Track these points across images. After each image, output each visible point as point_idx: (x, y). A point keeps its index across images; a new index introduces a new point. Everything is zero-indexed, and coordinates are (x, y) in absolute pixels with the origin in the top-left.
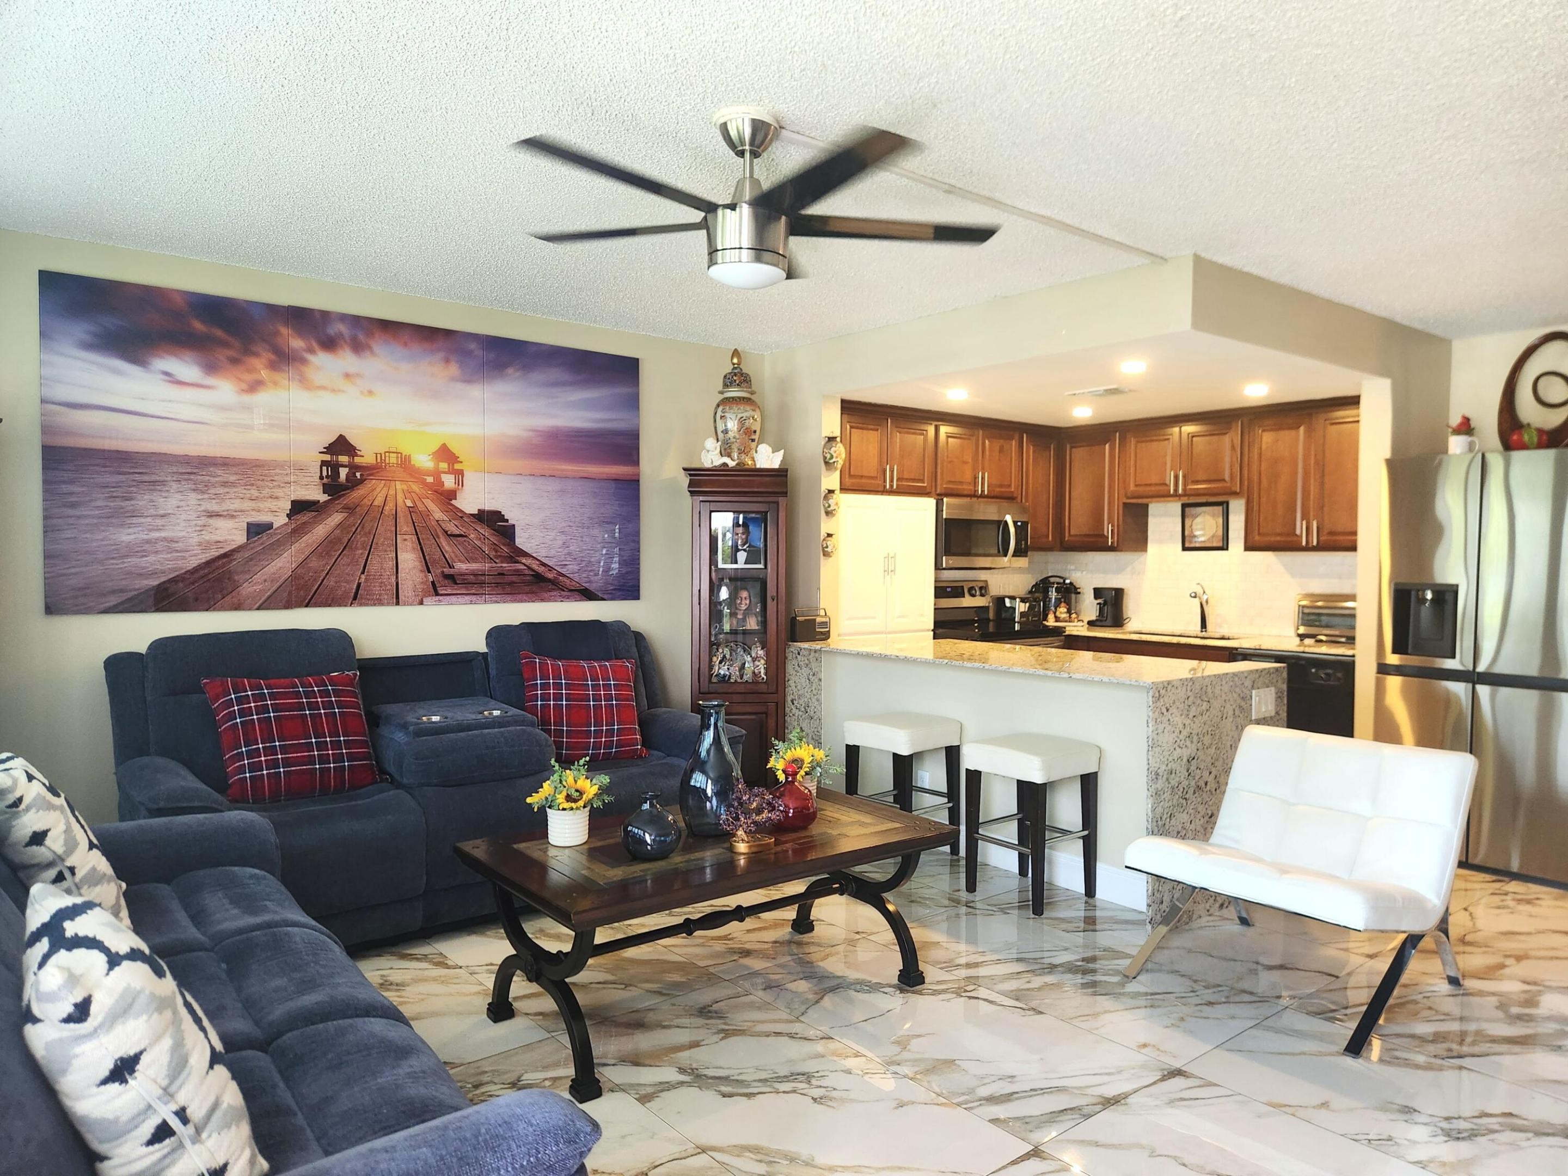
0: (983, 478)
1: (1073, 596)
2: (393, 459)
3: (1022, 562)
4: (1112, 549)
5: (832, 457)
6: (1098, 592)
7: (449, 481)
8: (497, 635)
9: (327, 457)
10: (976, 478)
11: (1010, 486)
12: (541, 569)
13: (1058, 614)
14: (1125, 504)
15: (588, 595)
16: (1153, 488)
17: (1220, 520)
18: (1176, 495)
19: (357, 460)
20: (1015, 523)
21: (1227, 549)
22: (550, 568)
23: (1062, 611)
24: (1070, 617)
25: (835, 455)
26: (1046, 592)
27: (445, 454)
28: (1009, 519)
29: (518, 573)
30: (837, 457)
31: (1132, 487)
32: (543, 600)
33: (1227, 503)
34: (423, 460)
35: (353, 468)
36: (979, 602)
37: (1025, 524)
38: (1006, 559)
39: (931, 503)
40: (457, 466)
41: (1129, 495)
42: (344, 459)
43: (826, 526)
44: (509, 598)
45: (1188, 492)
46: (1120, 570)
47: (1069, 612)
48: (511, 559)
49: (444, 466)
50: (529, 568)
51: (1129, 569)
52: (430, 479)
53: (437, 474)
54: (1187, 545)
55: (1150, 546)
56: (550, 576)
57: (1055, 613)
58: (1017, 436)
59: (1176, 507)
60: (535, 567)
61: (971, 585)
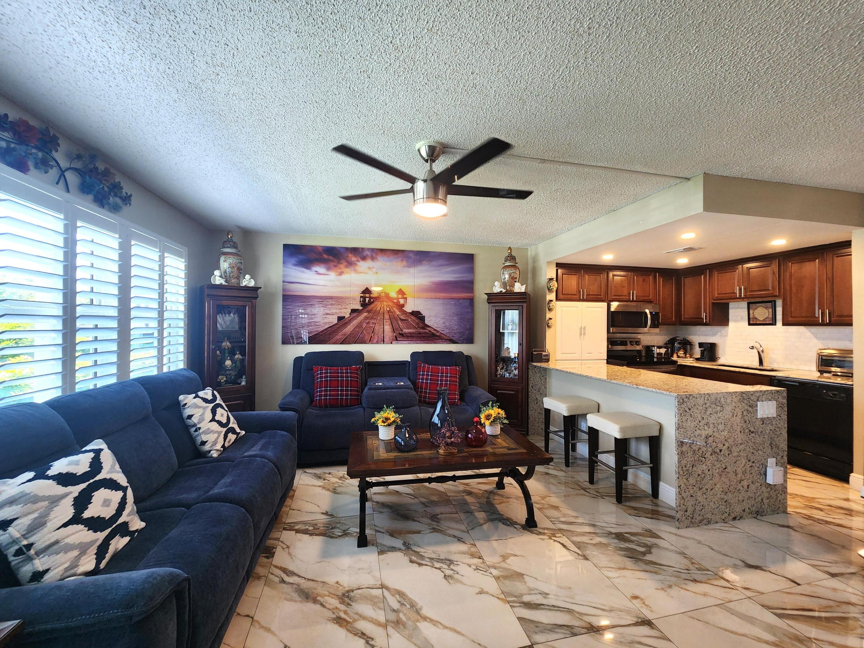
0: (633, 293)
1: (688, 347)
2: (383, 295)
3: (657, 330)
4: (706, 324)
5: (551, 286)
6: (701, 345)
7: (402, 301)
8: (414, 355)
9: (362, 295)
10: (629, 293)
11: (649, 296)
12: (435, 332)
13: (679, 354)
14: (713, 303)
15: (452, 341)
16: (728, 295)
17: (770, 310)
18: (740, 298)
19: (372, 295)
20: (651, 313)
21: (775, 325)
22: (438, 332)
23: (681, 353)
24: (686, 356)
26: (673, 344)
27: (401, 292)
28: (647, 311)
29: (426, 333)
30: (553, 287)
31: (716, 295)
32: (435, 343)
33: (775, 302)
34: (393, 294)
35: (370, 298)
36: (638, 348)
37: (657, 314)
38: (646, 329)
39: (605, 304)
40: (405, 296)
41: (715, 298)
42: (367, 295)
43: (548, 315)
44: (422, 342)
45: (748, 296)
46: (714, 335)
47: (685, 353)
48: (423, 328)
49: (400, 296)
50: (430, 331)
51: (719, 334)
52: (395, 301)
53: (398, 299)
54: (751, 322)
55: (730, 324)
56: (438, 334)
57: (677, 354)
58: (653, 274)
59: (744, 304)
60: (432, 331)
61: (631, 340)
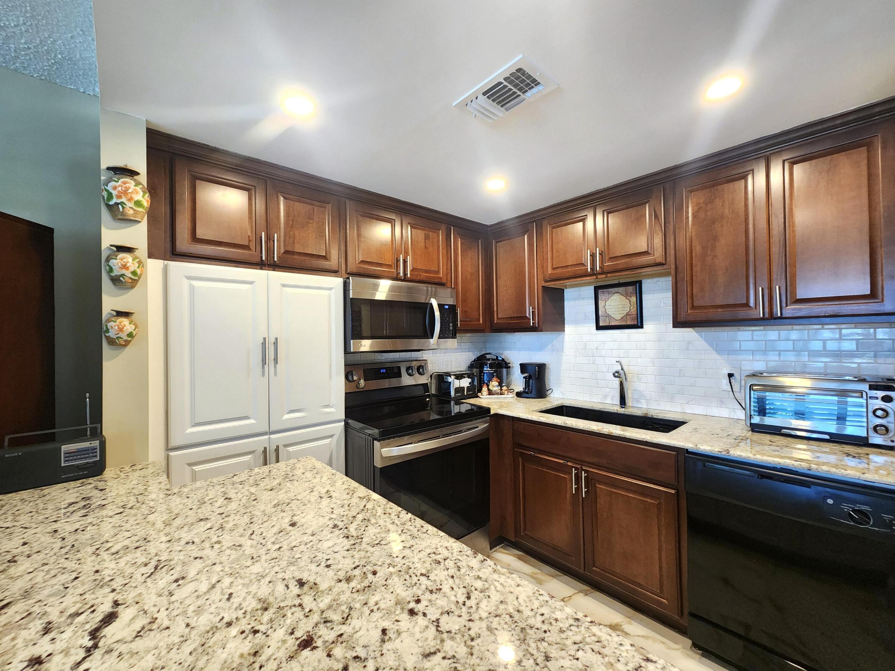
0: (405, 262)
1: (504, 370)
3: (451, 343)
4: (534, 329)
5: (110, 196)
6: (524, 367)
10: (398, 261)
11: (438, 272)
13: (490, 387)
14: (543, 287)
16: (569, 269)
17: (634, 299)
18: (593, 273)
20: (441, 306)
21: (641, 327)
23: (494, 385)
24: (501, 390)
25: (114, 193)
26: (481, 367)
28: (434, 303)
30: (119, 197)
31: (550, 271)
33: (640, 283)
36: (423, 380)
37: (453, 308)
38: (432, 341)
39: (337, 282)
41: (547, 278)
45: (606, 269)
46: (541, 348)
47: (500, 385)
51: (549, 346)
54: (601, 324)
55: (567, 328)
57: (488, 386)
58: (443, 227)
59: (590, 290)
61: (408, 364)
